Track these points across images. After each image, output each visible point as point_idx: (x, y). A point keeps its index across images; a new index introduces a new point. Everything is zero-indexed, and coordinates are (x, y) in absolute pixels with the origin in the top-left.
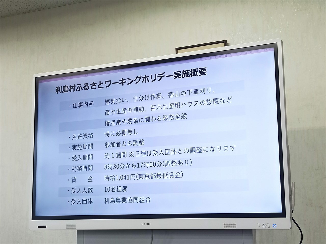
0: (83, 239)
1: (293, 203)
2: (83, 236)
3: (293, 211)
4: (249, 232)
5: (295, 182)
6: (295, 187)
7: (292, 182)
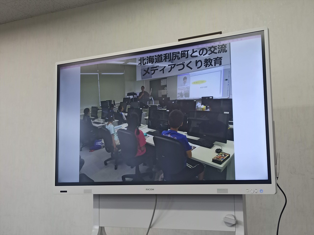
0: (98, 202)
1: (277, 171)
2: (98, 199)
3: (278, 178)
4: (240, 197)
5: (279, 153)
6: (279, 157)
7: (277, 153)
